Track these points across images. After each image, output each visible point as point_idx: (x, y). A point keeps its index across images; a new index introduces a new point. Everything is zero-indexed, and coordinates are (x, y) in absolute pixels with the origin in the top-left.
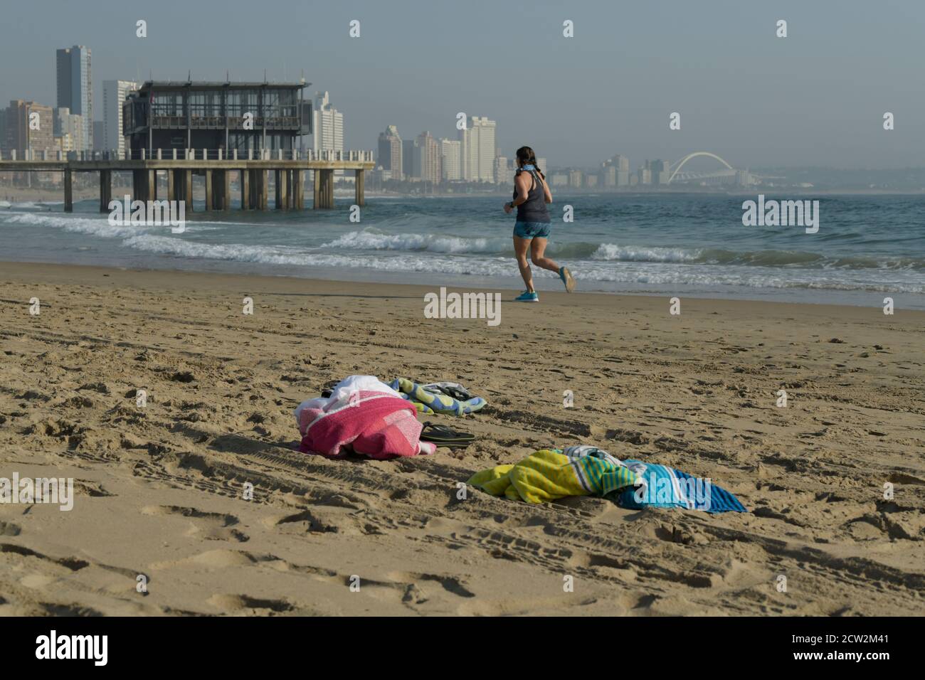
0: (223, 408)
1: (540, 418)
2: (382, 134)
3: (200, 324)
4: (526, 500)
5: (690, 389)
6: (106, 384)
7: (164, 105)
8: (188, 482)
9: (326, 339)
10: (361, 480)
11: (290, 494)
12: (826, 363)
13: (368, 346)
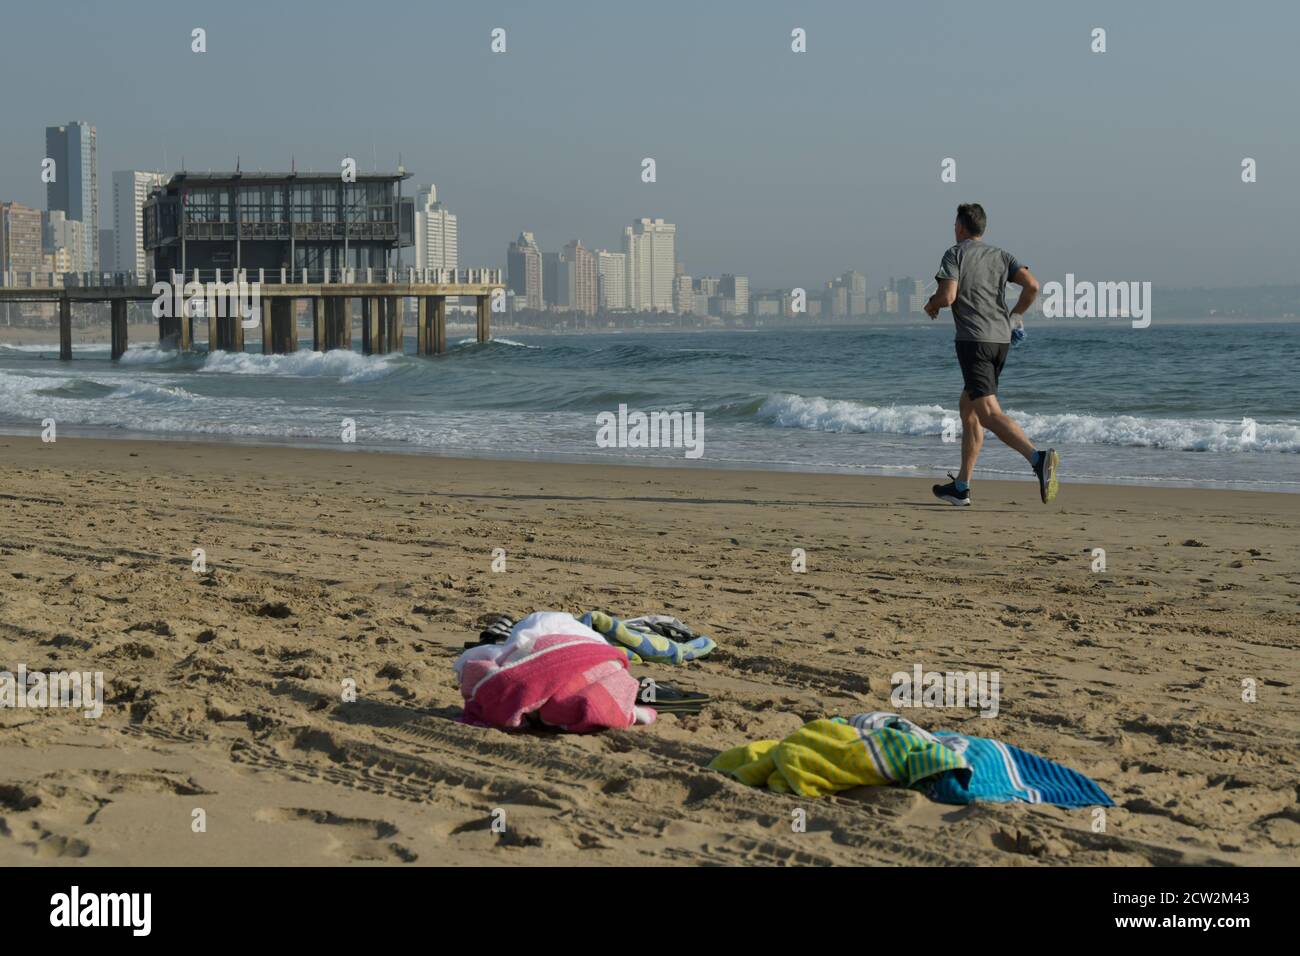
0: (340, 657)
1: (794, 667)
2: (512, 245)
3: (281, 527)
4: (799, 792)
5: (999, 619)
6: (168, 622)
7: (202, 206)
8: (312, 770)
9: (465, 549)
10: (558, 765)
11: (460, 787)
12: (1183, 576)
13: (528, 559)
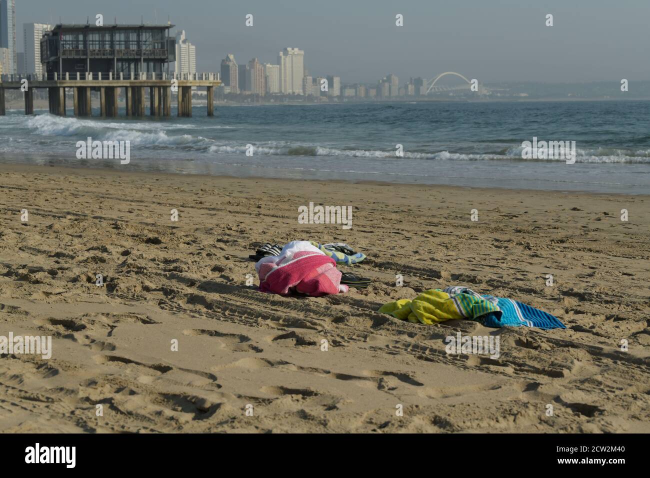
0: (193, 262)
1: (404, 266)
2: (223, 61)
3: (138, 201)
4: (423, 322)
5: (493, 244)
6: (106, 246)
7: (69, 41)
8: (199, 313)
9: (230, 212)
10: (310, 311)
11: (269, 320)
12: (574, 225)
13: (261, 216)
